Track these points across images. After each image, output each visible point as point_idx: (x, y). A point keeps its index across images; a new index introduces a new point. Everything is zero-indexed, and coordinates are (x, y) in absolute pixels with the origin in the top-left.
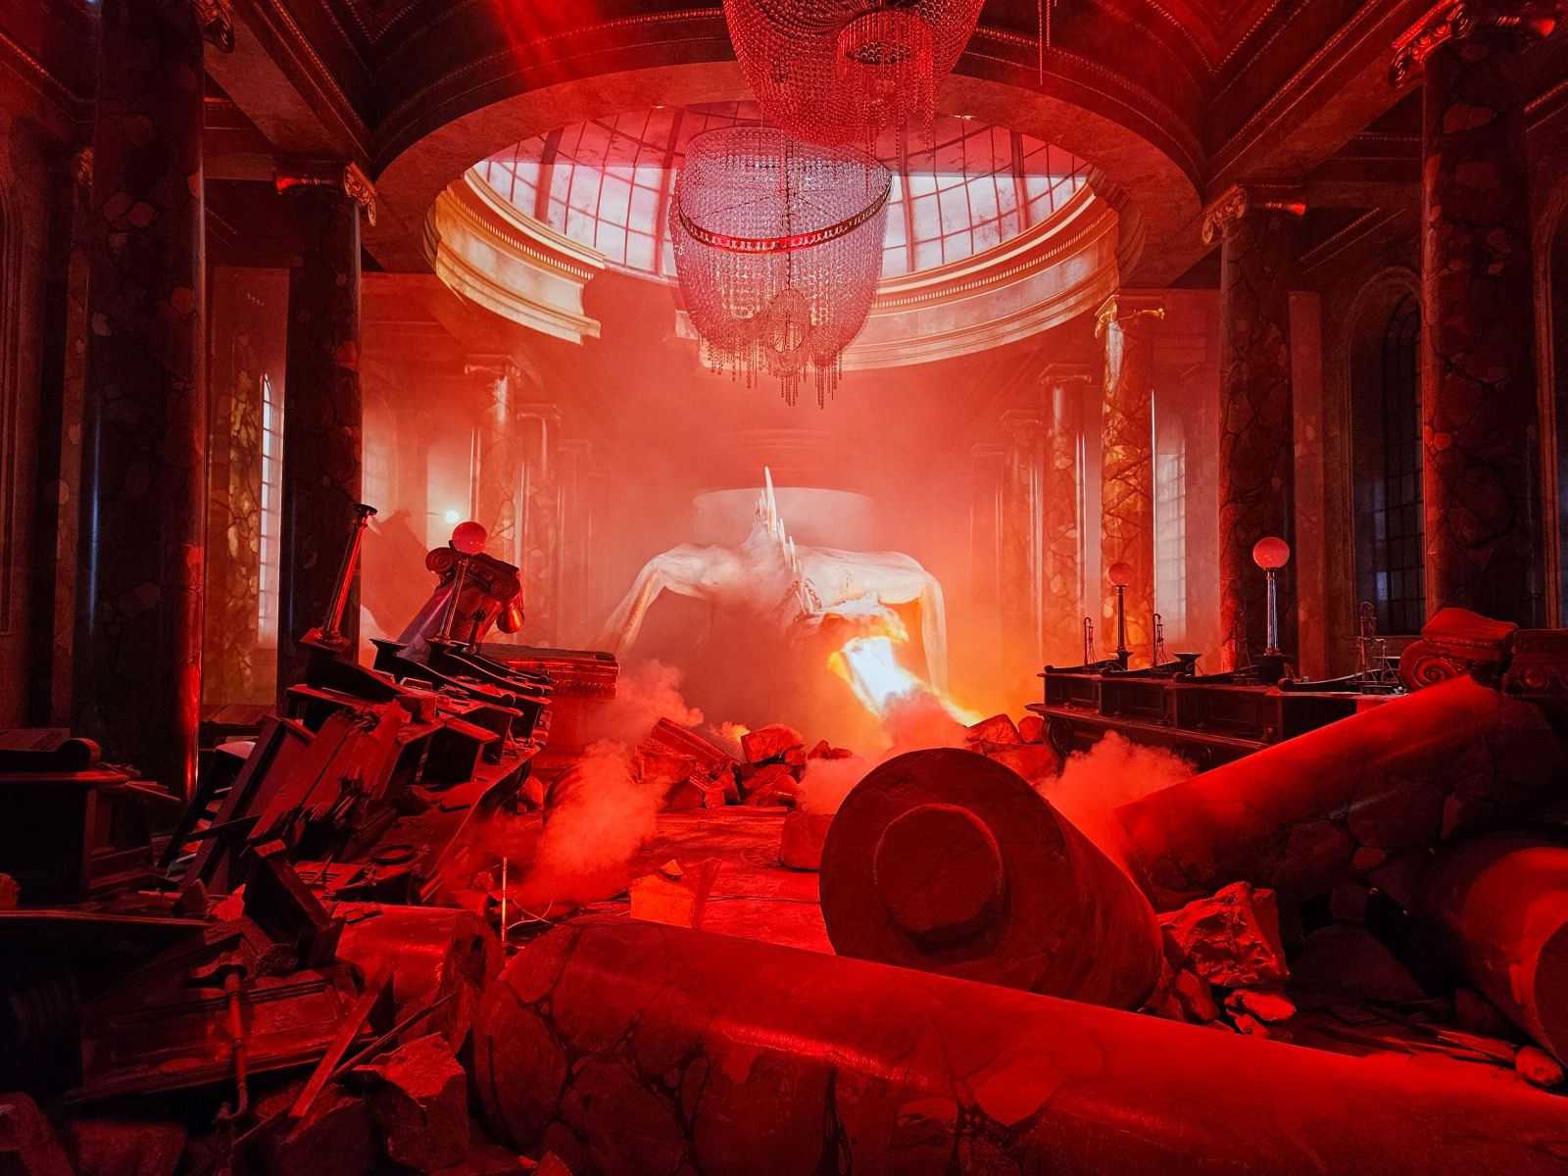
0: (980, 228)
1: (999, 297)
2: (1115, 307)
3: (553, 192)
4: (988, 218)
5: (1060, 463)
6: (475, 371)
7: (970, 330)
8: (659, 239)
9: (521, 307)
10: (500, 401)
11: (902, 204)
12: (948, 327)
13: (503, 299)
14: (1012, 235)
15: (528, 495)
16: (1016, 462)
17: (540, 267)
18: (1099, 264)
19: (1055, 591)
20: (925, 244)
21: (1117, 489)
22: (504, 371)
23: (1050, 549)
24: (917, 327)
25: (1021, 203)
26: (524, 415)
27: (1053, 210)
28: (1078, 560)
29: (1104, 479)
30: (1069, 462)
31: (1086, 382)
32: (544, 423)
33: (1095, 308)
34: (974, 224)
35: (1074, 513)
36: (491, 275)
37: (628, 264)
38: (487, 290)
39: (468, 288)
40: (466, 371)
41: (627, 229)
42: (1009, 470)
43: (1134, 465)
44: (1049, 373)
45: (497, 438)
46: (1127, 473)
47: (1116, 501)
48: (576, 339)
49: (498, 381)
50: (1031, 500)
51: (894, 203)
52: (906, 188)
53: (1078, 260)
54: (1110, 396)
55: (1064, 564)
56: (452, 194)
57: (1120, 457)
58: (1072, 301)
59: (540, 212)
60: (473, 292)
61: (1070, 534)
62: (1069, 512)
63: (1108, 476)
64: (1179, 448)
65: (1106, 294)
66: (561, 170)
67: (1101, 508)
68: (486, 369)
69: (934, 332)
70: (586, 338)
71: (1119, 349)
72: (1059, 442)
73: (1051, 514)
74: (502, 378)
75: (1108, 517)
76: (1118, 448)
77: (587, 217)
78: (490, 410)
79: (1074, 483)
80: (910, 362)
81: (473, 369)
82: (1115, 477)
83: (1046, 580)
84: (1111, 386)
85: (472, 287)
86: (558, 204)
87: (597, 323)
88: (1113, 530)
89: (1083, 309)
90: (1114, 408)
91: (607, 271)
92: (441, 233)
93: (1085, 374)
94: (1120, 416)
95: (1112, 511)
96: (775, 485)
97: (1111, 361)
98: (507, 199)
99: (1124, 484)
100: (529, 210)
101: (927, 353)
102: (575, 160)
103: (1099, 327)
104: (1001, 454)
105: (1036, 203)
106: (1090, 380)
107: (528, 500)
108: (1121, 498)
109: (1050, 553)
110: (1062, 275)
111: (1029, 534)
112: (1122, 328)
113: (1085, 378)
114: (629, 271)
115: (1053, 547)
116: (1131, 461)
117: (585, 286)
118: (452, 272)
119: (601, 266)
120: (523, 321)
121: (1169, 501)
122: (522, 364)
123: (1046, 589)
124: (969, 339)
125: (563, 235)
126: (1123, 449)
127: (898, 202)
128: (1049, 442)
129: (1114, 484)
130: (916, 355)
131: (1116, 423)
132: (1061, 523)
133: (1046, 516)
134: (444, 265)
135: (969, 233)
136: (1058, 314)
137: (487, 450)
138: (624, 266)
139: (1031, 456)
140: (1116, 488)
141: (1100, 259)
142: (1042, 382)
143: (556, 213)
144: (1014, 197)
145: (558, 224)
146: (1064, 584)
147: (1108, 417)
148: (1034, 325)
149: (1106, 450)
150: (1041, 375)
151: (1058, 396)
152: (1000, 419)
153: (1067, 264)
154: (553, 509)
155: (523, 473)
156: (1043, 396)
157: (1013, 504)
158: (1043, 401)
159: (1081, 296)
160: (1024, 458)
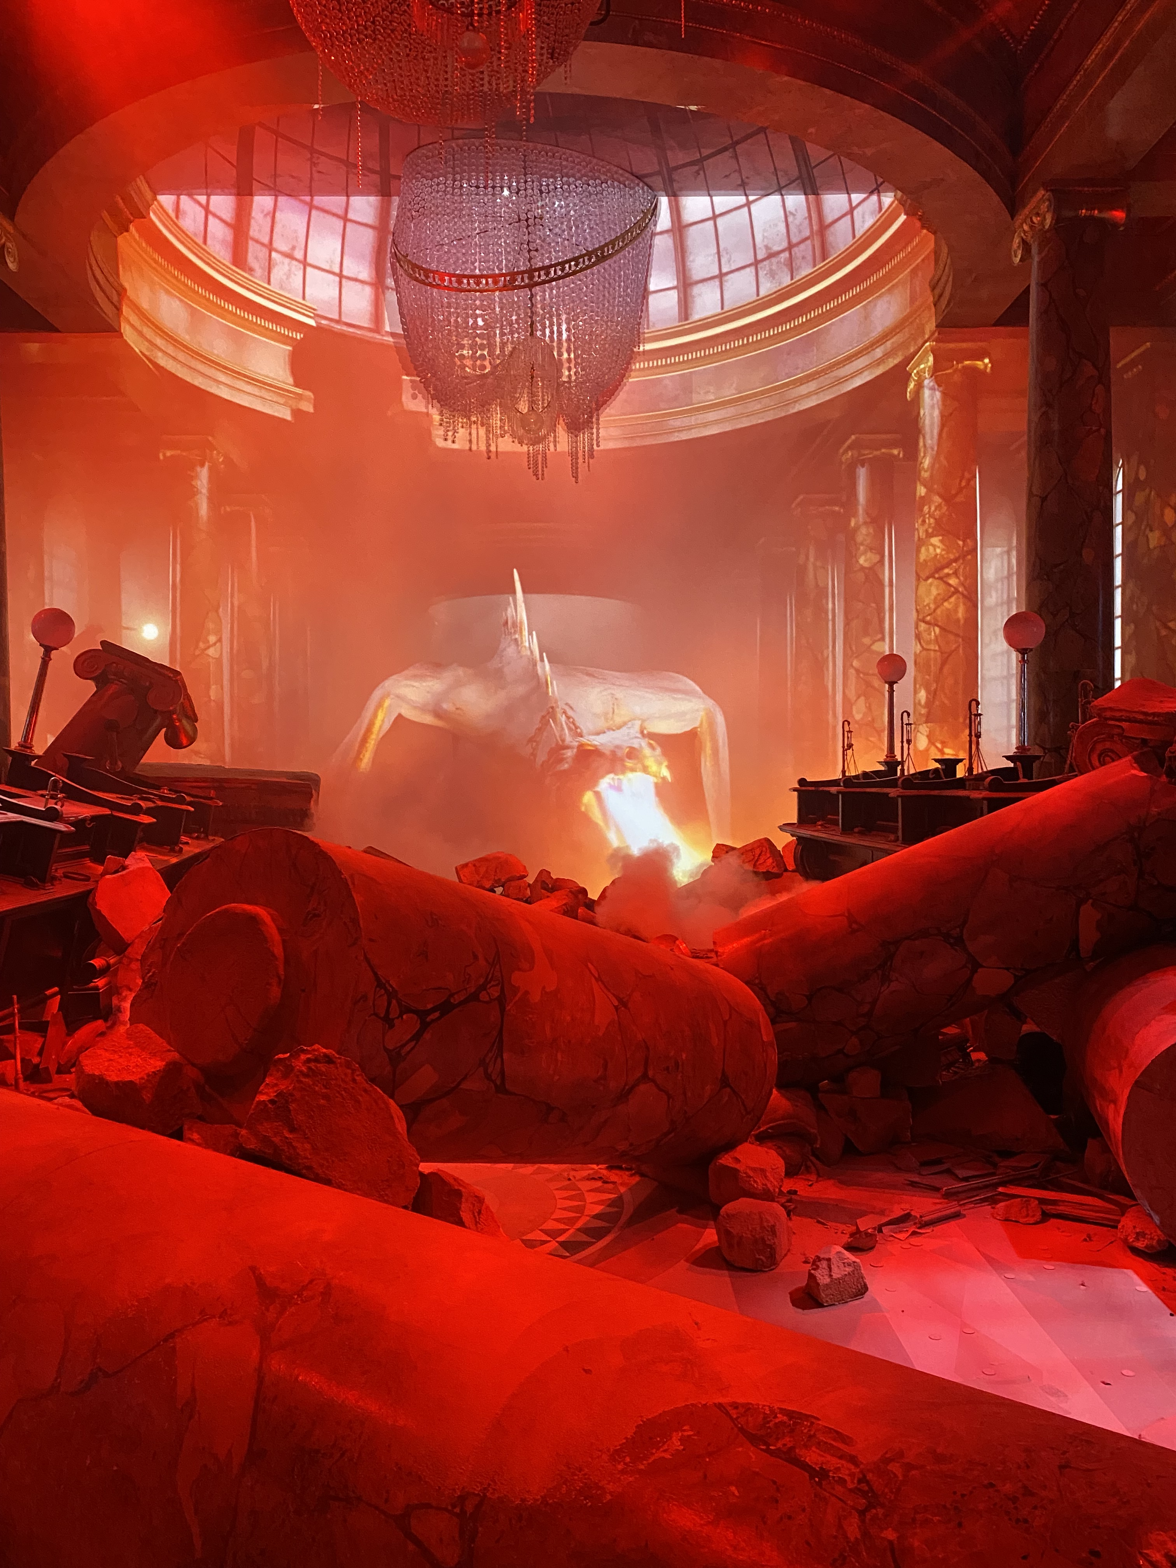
0: (766, 263)
1: (790, 350)
2: (931, 359)
3: (254, 232)
4: (776, 248)
5: (864, 560)
6: (171, 457)
8: (378, 284)
9: (222, 378)
10: (201, 493)
11: (671, 234)
12: (729, 392)
13: (201, 367)
14: (805, 271)
15: (236, 603)
16: (812, 559)
17: (241, 326)
18: (911, 303)
20: (700, 285)
21: (934, 592)
22: (204, 455)
23: (852, 665)
24: (691, 392)
25: (815, 228)
26: (228, 509)
27: (854, 237)
29: (918, 577)
30: (876, 558)
31: (896, 457)
32: (252, 516)
33: (908, 360)
34: (759, 257)
35: (881, 621)
36: (185, 337)
37: (344, 319)
38: (181, 356)
39: (160, 354)
40: (161, 457)
41: (341, 276)
42: (803, 569)
43: (956, 560)
44: (849, 448)
45: (201, 537)
46: (946, 571)
47: (932, 606)
48: (286, 414)
49: (198, 469)
50: (830, 606)
51: (661, 233)
52: (676, 211)
53: (886, 298)
54: (925, 475)
55: (868, 684)
56: (137, 236)
57: (938, 551)
58: (879, 352)
59: (239, 258)
60: (166, 358)
61: (876, 647)
62: (876, 620)
63: (923, 575)
64: (1010, 540)
65: (920, 341)
66: (262, 202)
67: (914, 614)
68: (185, 454)
69: (711, 399)
70: (297, 413)
71: (936, 413)
72: (864, 534)
73: (854, 624)
74: (202, 465)
75: (923, 626)
76: (935, 540)
77: (294, 263)
78: (190, 503)
79: (882, 585)
80: (684, 436)
81: (169, 453)
82: (932, 576)
83: (848, 703)
84: (927, 463)
85: (163, 352)
86: (258, 246)
87: (309, 394)
88: (929, 642)
89: (892, 362)
90: (930, 490)
91: (319, 328)
92: (126, 285)
93: (894, 447)
94: (937, 499)
95: (928, 618)
96: (524, 591)
97: (927, 429)
98: (200, 241)
99: (943, 586)
100: (224, 255)
101: (705, 425)
102: (276, 191)
103: (912, 385)
104: (794, 549)
105: (832, 229)
106: (901, 455)
107: (236, 609)
108: (939, 601)
109: (852, 671)
110: (866, 318)
111: (828, 647)
112: (939, 386)
113: (895, 452)
114: (345, 328)
115: (855, 663)
116: (952, 557)
117: (294, 348)
118: (141, 334)
119: (312, 322)
120: (225, 393)
121: (997, 605)
122: (225, 446)
125: (266, 285)
126: (941, 541)
127: (667, 232)
128: (851, 535)
129: (931, 585)
130: (690, 428)
131: (933, 509)
132: (866, 633)
133: (847, 623)
134: (132, 326)
135: (753, 269)
136: (861, 371)
138: (338, 322)
139: (830, 551)
140: (933, 590)
141: (913, 300)
142: (844, 458)
143: (256, 258)
144: (807, 221)
145: (259, 272)
146: (869, 708)
147: (924, 500)
148: (832, 386)
149: (921, 543)
150: (841, 451)
151: (862, 473)
152: (793, 506)
153: (872, 304)
154: (266, 621)
155: (229, 580)
156: (845, 475)
157: (808, 611)
158: (845, 482)
159: (889, 345)
160: (821, 555)
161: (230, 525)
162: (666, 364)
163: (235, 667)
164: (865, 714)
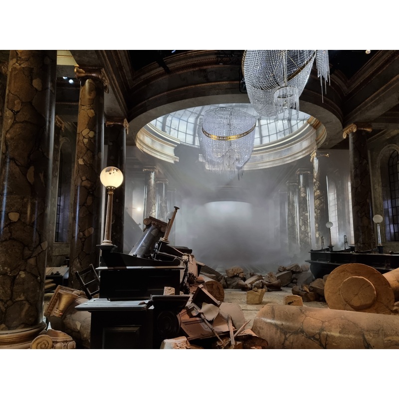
0: (279, 133)
1: (285, 151)
2: (316, 154)
3: (167, 124)
4: (281, 130)
5: (302, 195)
7: (277, 160)
8: (194, 136)
9: (158, 154)
10: (152, 178)
11: (259, 127)
12: (271, 159)
13: (153, 152)
14: (287, 135)
15: (159, 203)
16: (291, 194)
17: (163, 143)
18: (311, 143)
19: (303, 230)
20: (265, 137)
21: (318, 202)
22: (153, 170)
24: (263, 159)
25: (289, 127)
26: (158, 182)
27: (298, 129)
28: (309, 221)
29: (315, 199)
30: (305, 195)
32: (164, 184)
33: (310, 154)
34: (277, 132)
35: (307, 208)
36: (150, 145)
38: (149, 149)
39: (144, 149)
40: (143, 170)
41: (186, 133)
42: (289, 197)
44: (299, 171)
45: (152, 188)
46: (321, 198)
47: (318, 205)
48: (172, 162)
50: (295, 205)
52: (260, 123)
53: (305, 141)
54: (315, 177)
55: (305, 222)
57: (319, 194)
58: (304, 152)
59: (163, 129)
60: (146, 150)
61: (306, 214)
64: (335, 191)
65: (313, 150)
66: (169, 118)
67: (314, 207)
68: (149, 170)
69: (268, 160)
70: (175, 162)
71: (317, 165)
72: (302, 189)
73: (301, 209)
74: (153, 172)
75: (316, 210)
76: (318, 191)
77: (176, 131)
78: (150, 181)
79: (307, 200)
80: (262, 168)
81: (145, 170)
82: (318, 199)
83: (300, 226)
84: (315, 174)
86: (168, 127)
87: (178, 158)
88: (318, 213)
89: (307, 154)
90: (316, 180)
91: (181, 144)
93: (308, 171)
94: (318, 182)
95: (317, 208)
97: (315, 168)
99: (320, 201)
100: (160, 129)
101: (266, 166)
103: (311, 159)
104: (287, 192)
105: (293, 127)
106: (310, 173)
107: (159, 205)
108: (320, 204)
110: (301, 145)
111: (295, 214)
112: (318, 159)
114: (187, 144)
115: (302, 218)
116: (322, 194)
117: (175, 148)
118: (140, 145)
119: (179, 143)
120: (159, 157)
121: (332, 205)
122: (158, 168)
123: (300, 229)
124: (277, 162)
125: (169, 135)
128: (299, 190)
130: (263, 166)
131: (317, 185)
132: (303, 211)
133: (299, 209)
134: (138, 143)
135: (276, 134)
136: (300, 156)
137: (149, 191)
138: (185, 143)
139: (295, 193)
141: (311, 141)
142: (297, 173)
143: (167, 130)
145: (168, 132)
146: (305, 228)
147: (315, 183)
148: (294, 158)
149: (315, 192)
151: (301, 177)
152: (286, 183)
153: (302, 142)
154: (166, 207)
155: (158, 197)
156: (297, 177)
157: (290, 206)
158: (297, 178)
159: (306, 150)
160: (293, 194)
161: (159, 186)
162: (257, 153)
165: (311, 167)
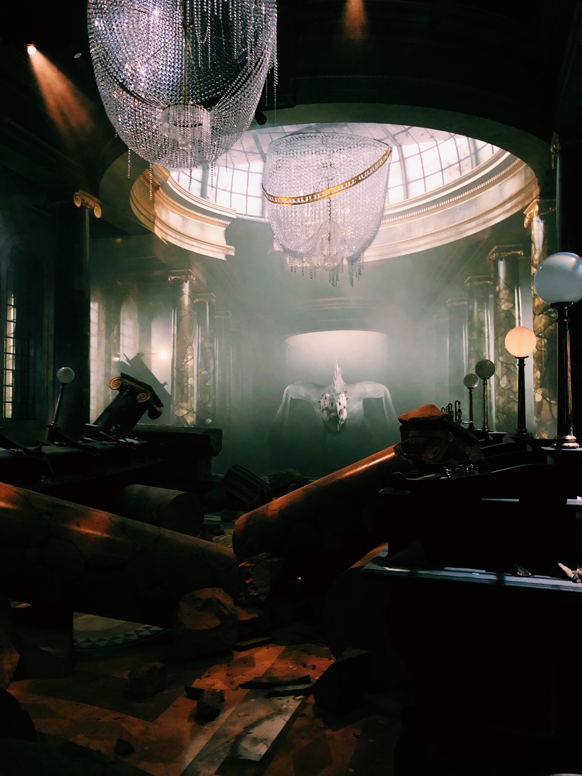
0: (447, 170)
1: (461, 208)
2: (537, 207)
3: (209, 183)
4: (452, 163)
5: (504, 307)
6: (173, 279)
7: (444, 230)
9: (195, 244)
10: (185, 294)
11: (399, 162)
12: (431, 230)
13: (186, 240)
14: (467, 171)
15: (200, 342)
16: (476, 307)
17: (204, 221)
18: (525, 181)
19: (503, 386)
20: (414, 182)
21: (544, 321)
22: (187, 278)
23: (499, 360)
24: (411, 231)
25: (473, 151)
26: (197, 300)
27: (493, 153)
29: (534, 314)
30: (511, 305)
31: (520, 255)
32: (207, 303)
33: (524, 209)
34: (444, 167)
36: (180, 229)
37: (248, 214)
38: (178, 237)
39: (169, 237)
40: (169, 280)
41: (247, 195)
42: (471, 313)
44: (495, 252)
45: (185, 313)
46: (550, 310)
47: (543, 328)
48: (222, 257)
51: (394, 162)
52: (401, 152)
53: (512, 180)
54: (536, 262)
55: (508, 369)
56: (162, 191)
58: (508, 206)
59: (203, 194)
60: (171, 238)
63: (537, 312)
65: (531, 200)
68: (179, 277)
69: (421, 234)
70: (228, 256)
71: (541, 233)
72: (503, 294)
74: (186, 282)
75: (538, 339)
77: (227, 193)
78: (181, 298)
79: (514, 318)
80: (408, 252)
81: (172, 278)
82: (542, 313)
84: (536, 257)
85: (171, 236)
86: (212, 188)
87: (232, 247)
88: (541, 347)
89: (515, 210)
91: (238, 219)
92: (157, 212)
93: (518, 250)
95: (541, 334)
97: (536, 241)
98: (188, 189)
99: (548, 318)
100: (198, 193)
101: (418, 246)
103: (526, 221)
104: (466, 303)
105: (481, 151)
106: (522, 254)
107: (200, 344)
108: (546, 325)
109: (500, 363)
110: (501, 190)
112: (542, 219)
113: (519, 253)
114: (249, 218)
115: (501, 359)
117: (227, 228)
118: (161, 230)
119: (235, 217)
120: (195, 250)
122: (197, 273)
124: (444, 235)
125: (214, 203)
127: (396, 162)
128: (497, 295)
129: (542, 317)
130: (411, 248)
133: (496, 339)
134: (158, 228)
135: (441, 173)
136: (499, 215)
137: (180, 319)
138: (245, 215)
139: (485, 304)
140: (542, 320)
141: (526, 179)
142: (491, 258)
143: (211, 193)
144: (468, 149)
145: (212, 198)
146: (509, 381)
148: (484, 223)
149: (536, 296)
150: (490, 253)
151: (502, 266)
152: (465, 282)
153: (504, 184)
154: (212, 349)
155: (197, 331)
156: (492, 266)
157: (475, 334)
158: (492, 269)
159: (513, 202)
160: (481, 305)
161: (197, 307)
162: (398, 220)
163: (199, 370)
164: (507, 385)
165: (527, 240)
